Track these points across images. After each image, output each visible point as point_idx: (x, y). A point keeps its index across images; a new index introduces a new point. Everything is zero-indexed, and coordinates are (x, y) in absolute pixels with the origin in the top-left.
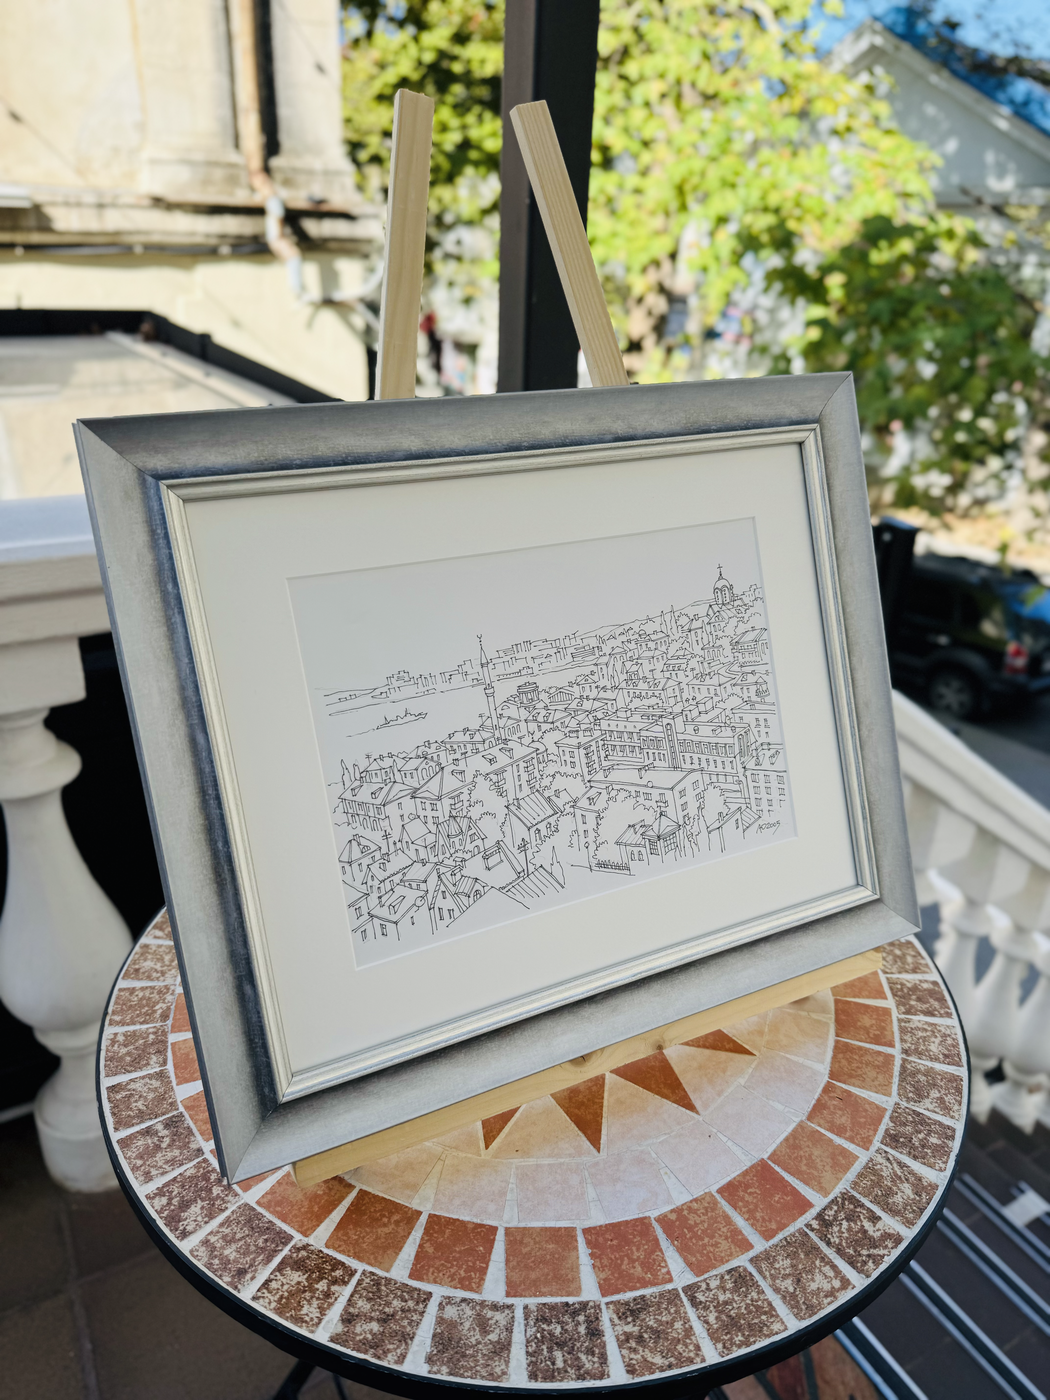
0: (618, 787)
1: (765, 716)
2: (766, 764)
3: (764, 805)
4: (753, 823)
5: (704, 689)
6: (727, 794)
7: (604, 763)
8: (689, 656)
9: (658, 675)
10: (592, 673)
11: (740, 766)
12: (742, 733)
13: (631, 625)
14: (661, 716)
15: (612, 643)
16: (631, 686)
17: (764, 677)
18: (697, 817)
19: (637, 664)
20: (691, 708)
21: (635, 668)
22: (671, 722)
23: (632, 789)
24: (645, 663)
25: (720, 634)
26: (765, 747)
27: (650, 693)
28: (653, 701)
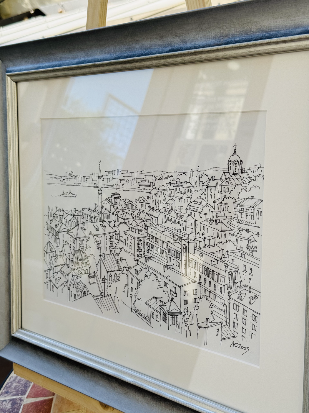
0: (152, 271)
1: (252, 266)
2: (246, 301)
3: (239, 330)
4: (229, 338)
5: (210, 230)
6: (214, 308)
7: (146, 254)
8: (204, 205)
9: (183, 211)
10: (148, 198)
11: (226, 294)
12: (232, 271)
13: (173, 174)
14: (181, 238)
15: (160, 182)
16: (167, 213)
17: (255, 236)
18: (192, 314)
19: (172, 199)
20: (201, 240)
21: (171, 202)
22: (187, 244)
23: (159, 276)
24: (177, 200)
25: (228, 195)
26: (247, 289)
27: (177, 221)
28: (178, 226)
